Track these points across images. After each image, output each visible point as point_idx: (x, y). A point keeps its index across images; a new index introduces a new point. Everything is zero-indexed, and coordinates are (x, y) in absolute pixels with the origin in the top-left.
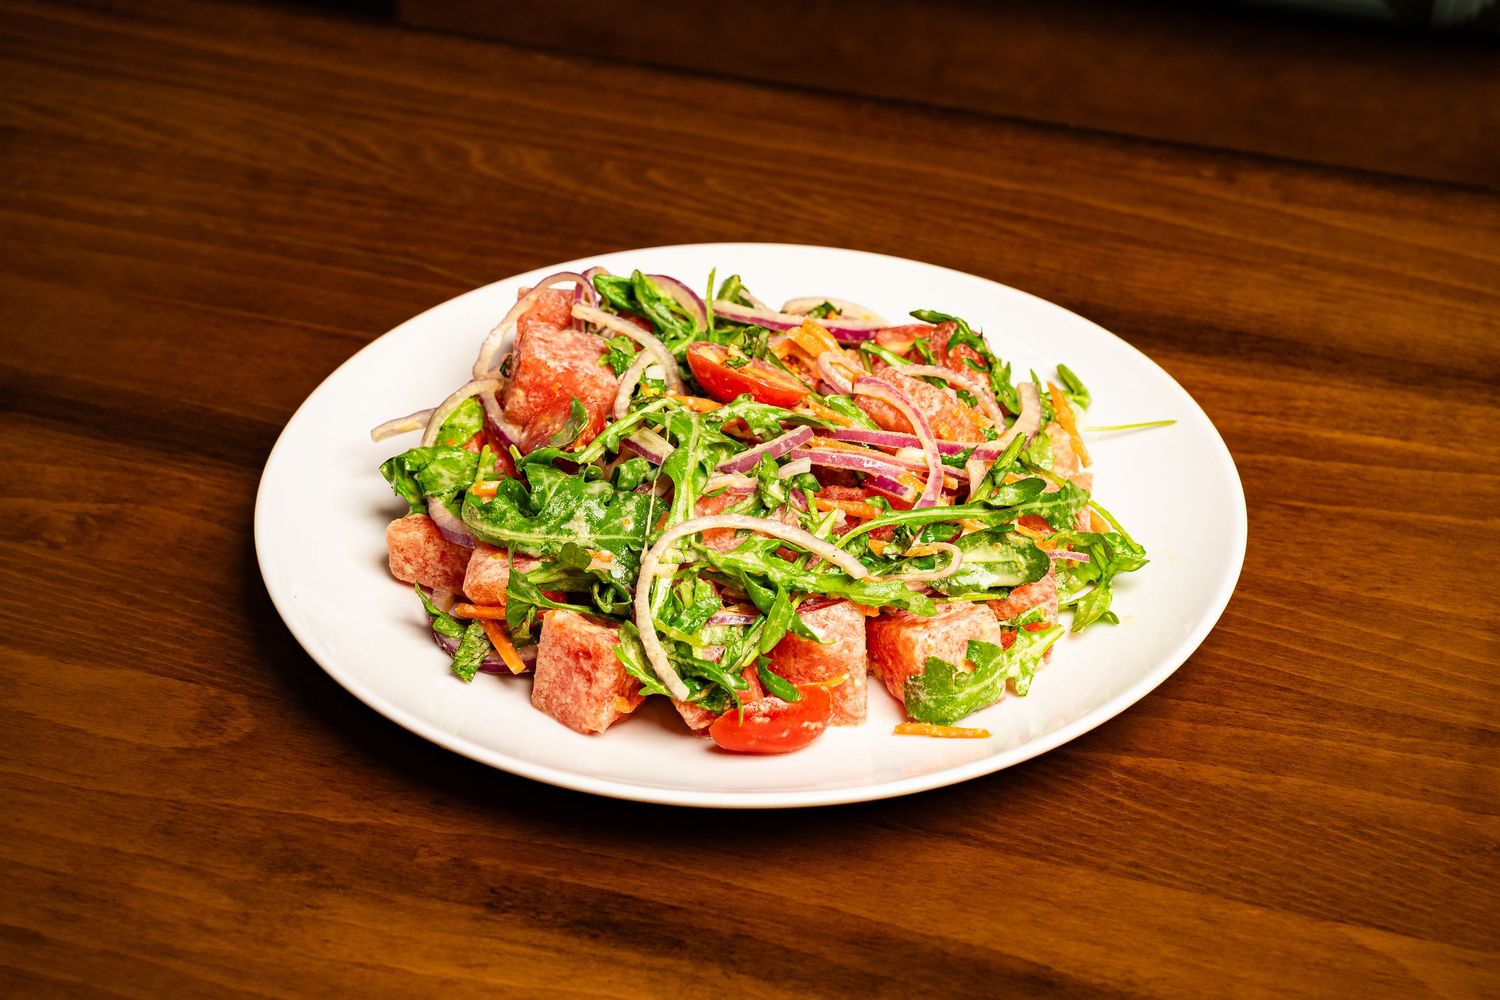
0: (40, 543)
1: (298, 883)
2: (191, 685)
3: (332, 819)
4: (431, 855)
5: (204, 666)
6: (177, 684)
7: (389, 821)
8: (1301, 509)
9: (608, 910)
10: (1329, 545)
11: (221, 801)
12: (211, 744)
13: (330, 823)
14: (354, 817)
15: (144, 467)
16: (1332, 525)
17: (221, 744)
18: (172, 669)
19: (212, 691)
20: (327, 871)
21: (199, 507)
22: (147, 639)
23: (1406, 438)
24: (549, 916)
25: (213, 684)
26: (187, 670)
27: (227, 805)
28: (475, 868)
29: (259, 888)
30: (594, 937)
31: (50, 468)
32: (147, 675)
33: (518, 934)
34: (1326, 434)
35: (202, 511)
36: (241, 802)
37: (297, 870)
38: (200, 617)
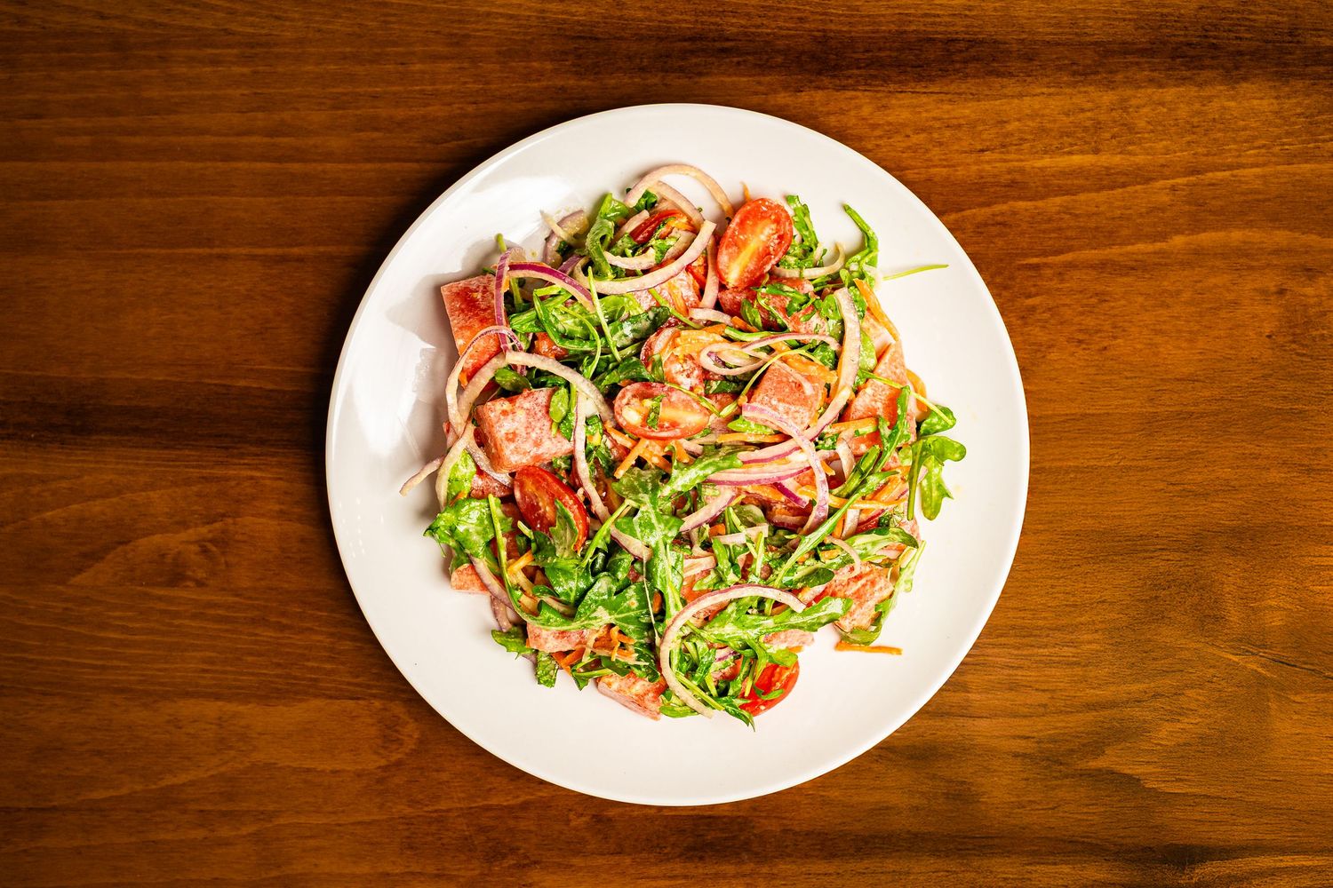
0: (189, 583)
1: (509, 867)
2: (361, 702)
3: (505, 804)
4: (578, 817)
5: (359, 680)
6: (351, 704)
7: (541, 794)
8: (1036, 267)
9: (701, 833)
10: (1064, 305)
11: (430, 808)
12: (399, 756)
13: (505, 807)
14: (518, 797)
15: (218, 472)
16: (1062, 281)
17: (406, 754)
18: (341, 690)
19: (377, 704)
20: (522, 851)
21: (277, 507)
22: (310, 664)
23: (1096, 151)
24: (669, 849)
25: (375, 696)
26: (351, 688)
27: (436, 811)
28: (610, 820)
29: (488, 879)
30: (701, 858)
31: (154, 495)
32: (328, 701)
33: (654, 871)
34: (1039, 164)
35: (281, 511)
36: (443, 806)
37: (504, 856)
38: (333, 630)
